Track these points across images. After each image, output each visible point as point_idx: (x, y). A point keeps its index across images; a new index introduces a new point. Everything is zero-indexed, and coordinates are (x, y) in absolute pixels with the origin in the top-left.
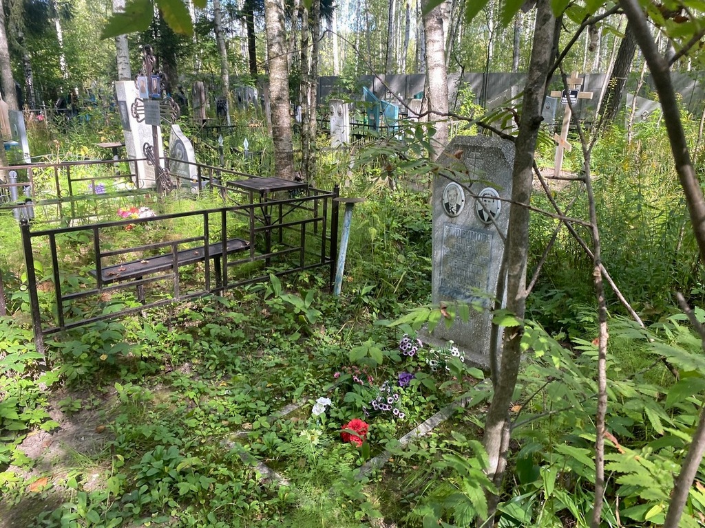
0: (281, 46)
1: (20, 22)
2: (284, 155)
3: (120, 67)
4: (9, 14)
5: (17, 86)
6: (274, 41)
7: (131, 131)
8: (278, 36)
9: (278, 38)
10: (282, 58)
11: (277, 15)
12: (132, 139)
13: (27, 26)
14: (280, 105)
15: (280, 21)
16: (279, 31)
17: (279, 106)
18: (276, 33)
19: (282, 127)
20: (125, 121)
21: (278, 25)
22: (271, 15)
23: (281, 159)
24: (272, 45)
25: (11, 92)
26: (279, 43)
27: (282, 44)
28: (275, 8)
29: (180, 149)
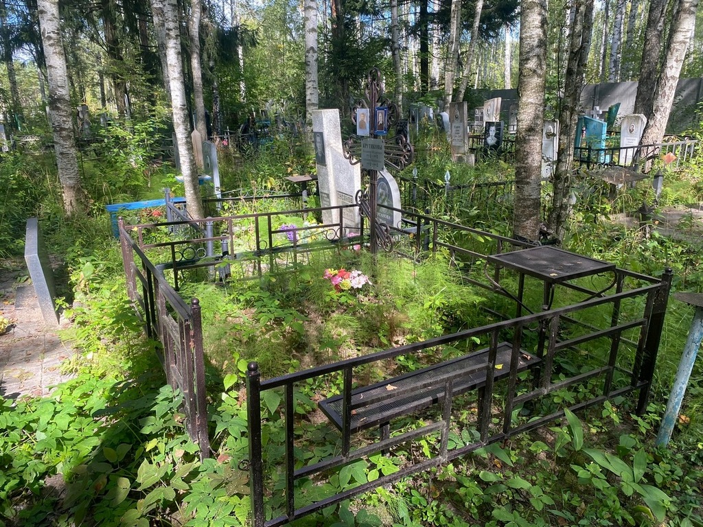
0: (540, 60)
1: (213, 52)
2: (529, 203)
3: (308, 92)
4: (204, 45)
5: (206, 113)
6: (531, 54)
7: (326, 166)
8: (538, 46)
9: (537, 50)
10: (539, 76)
11: (539, 18)
12: (326, 174)
13: (218, 55)
14: (531, 138)
15: (542, 27)
16: (540, 40)
17: (529, 140)
18: (536, 43)
19: (531, 166)
20: (320, 155)
21: (539, 31)
22: (530, 19)
23: (525, 207)
24: (528, 59)
25: (202, 120)
26: (538, 56)
27: (542, 57)
28: (537, 10)
29: (383, 189)
